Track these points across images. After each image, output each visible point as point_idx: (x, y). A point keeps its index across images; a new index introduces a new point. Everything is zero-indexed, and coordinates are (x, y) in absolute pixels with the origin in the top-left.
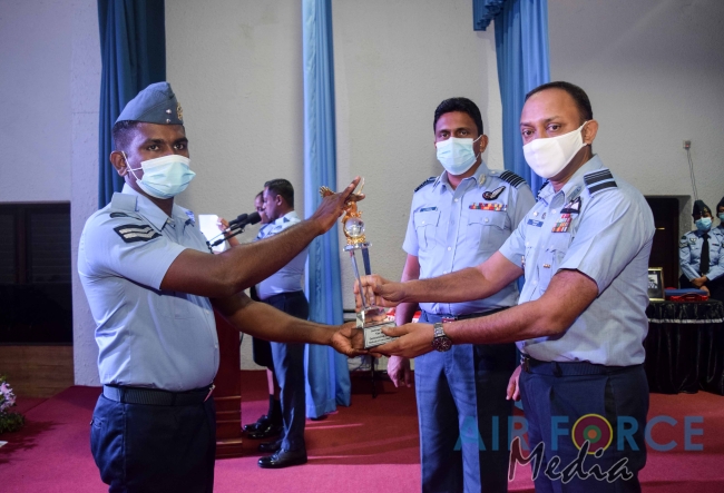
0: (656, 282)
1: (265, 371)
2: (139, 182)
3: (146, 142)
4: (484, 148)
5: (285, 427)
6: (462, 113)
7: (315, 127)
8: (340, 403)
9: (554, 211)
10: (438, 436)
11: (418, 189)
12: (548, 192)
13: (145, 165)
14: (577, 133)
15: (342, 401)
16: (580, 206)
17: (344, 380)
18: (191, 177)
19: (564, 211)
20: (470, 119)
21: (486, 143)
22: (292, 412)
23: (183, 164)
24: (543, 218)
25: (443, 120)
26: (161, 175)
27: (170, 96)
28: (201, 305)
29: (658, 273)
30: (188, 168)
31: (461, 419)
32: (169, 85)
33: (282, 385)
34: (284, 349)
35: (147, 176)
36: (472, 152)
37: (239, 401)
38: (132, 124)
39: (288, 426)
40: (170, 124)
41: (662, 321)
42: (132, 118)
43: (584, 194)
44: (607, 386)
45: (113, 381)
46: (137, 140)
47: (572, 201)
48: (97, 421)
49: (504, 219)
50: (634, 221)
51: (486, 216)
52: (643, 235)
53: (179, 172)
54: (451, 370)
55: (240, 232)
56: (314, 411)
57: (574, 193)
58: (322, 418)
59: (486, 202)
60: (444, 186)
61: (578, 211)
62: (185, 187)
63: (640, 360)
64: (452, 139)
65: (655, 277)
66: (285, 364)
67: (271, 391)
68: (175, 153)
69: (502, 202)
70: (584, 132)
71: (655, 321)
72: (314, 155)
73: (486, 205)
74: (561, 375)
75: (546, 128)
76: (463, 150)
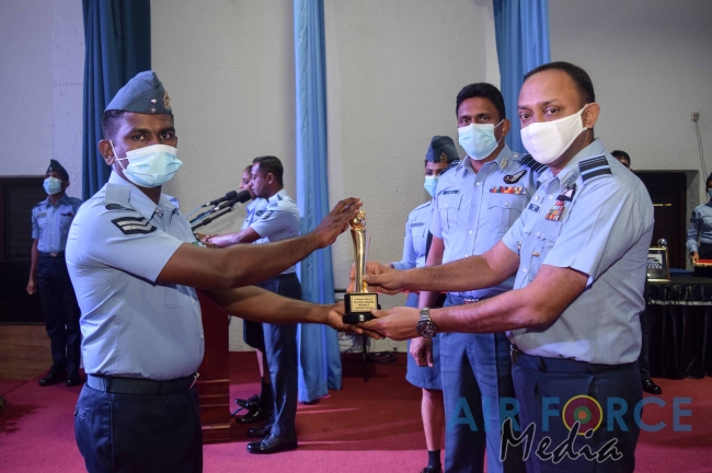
0: (661, 262)
1: (255, 353)
2: (124, 171)
3: (131, 132)
4: (506, 132)
5: (276, 411)
6: (484, 100)
7: (307, 101)
9: (551, 197)
11: (443, 172)
12: (546, 177)
13: (130, 155)
14: (578, 117)
15: (333, 385)
16: (574, 193)
17: (335, 363)
18: (177, 167)
19: (559, 198)
20: (491, 105)
22: (285, 397)
23: (167, 154)
24: (541, 203)
25: (464, 105)
26: (145, 165)
27: (157, 85)
28: (186, 293)
29: (662, 252)
30: (174, 157)
31: (483, 401)
32: (154, 74)
35: (132, 166)
36: (494, 137)
37: (228, 383)
38: (119, 113)
39: (279, 411)
40: (156, 113)
41: (667, 303)
42: (119, 108)
43: (579, 182)
44: (592, 385)
45: (99, 371)
46: (124, 129)
48: (81, 412)
49: (524, 201)
51: (506, 199)
53: (164, 162)
54: (473, 351)
55: (229, 211)
56: (306, 395)
57: (570, 180)
58: (314, 402)
60: (467, 170)
62: (170, 177)
64: (472, 125)
65: (659, 257)
67: (262, 374)
68: (161, 142)
69: (522, 185)
70: (584, 116)
71: (659, 302)
72: (305, 130)
73: (507, 188)
74: (545, 371)
75: (544, 111)
76: (484, 136)
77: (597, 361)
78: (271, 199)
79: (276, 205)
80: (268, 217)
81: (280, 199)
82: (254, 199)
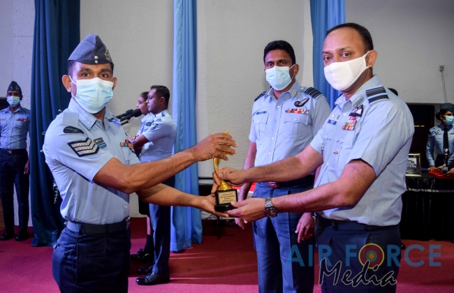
0: (416, 163)
1: (145, 218)
4: (296, 73)
5: (155, 256)
6: (282, 51)
7: (181, 50)
8: (194, 241)
9: (345, 114)
10: (267, 259)
11: (256, 99)
12: (341, 101)
14: (362, 59)
15: (196, 240)
16: (362, 112)
17: (198, 225)
19: (351, 115)
20: (287, 54)
21: (298, 69)
22: (161, 248)
24: (338, 119)
25: (269, 55)
29: (417, 157)
31: (281, 248)
33: (155, 229)
36: (289, 75)
39: (157, 257)
41: (419, 190)
43: (366, 103)
47: (358, 108)
49: (307, 118)
50: (400, 123)
51: (296, 117)
55: (127, 122)
56: (175, 247)
57: (359, 102)
58: (181, 251)
59: (296, 108)
60: (271, 98)
61: (361, 116)
64: (275, 67)
65: (415, 160)
66: (157, 214)
67: (149, 233)
69: (306, 108)
70: (367, 58)
71: (414, 190)
72: (179, 70)
73: (296, 110)
74: (338, 230)
75: (341, 55)
76: (283, 74)
77: (372, 224)
78: (157, 115)
79: (160, 120)
80: (154, 128)
81: (163, 115)
82: (145, 114)
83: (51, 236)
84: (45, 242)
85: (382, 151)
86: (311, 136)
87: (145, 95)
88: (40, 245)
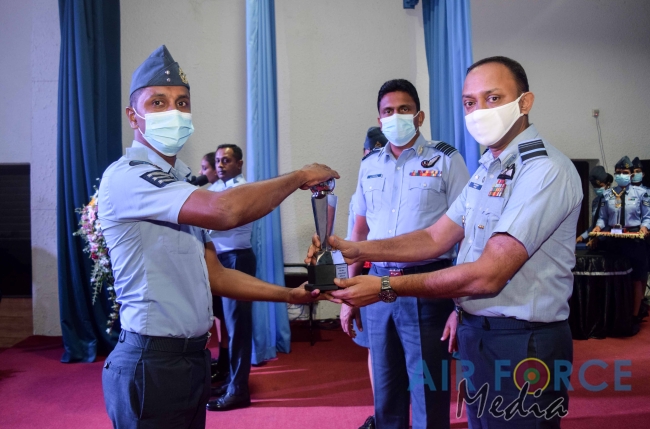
4: (421, 122)
5: (232, 372)
8: (280, 350)
9: (492, 176)
10: (387, 373)
11: (365, 158)
12: (487, 158)
14: (515, 104)
15: (283, 349)
17: (284, 328)
19: (500, 177)
20: (410, 98)
21: (423, 118)
22: (240, 360)
24: (483, 181)
25: (386, 99)
31: (408, 358)
33: (231, 334)
34: (234, 302)
36: (413, 126)
39: (234, 372)
43: (518, 162)
44: (531, 340)
47: (508, 168)
49: (440, 183)
50: (562, 188)
51: (425, 181)
52: (571, 201)
54: (398, 315)
57: (510, 161)
60: (388, 156)
63: (564, 316)
64: (395, 116)
66: (234, 316)
67: (220, 340)
69: (437, 169)
70: (521, 103)
72: (255, 122)
73: (424, 172)
74: (489, 329)
75: (487, 99)
76: (406, 125)
77: (535, 320)
82: (213, 182)
83: (87, 348)
84: (79, 357)
85: (536, 223)
86: (445, 207)
87: (211, 158)
88: (74, 361)
